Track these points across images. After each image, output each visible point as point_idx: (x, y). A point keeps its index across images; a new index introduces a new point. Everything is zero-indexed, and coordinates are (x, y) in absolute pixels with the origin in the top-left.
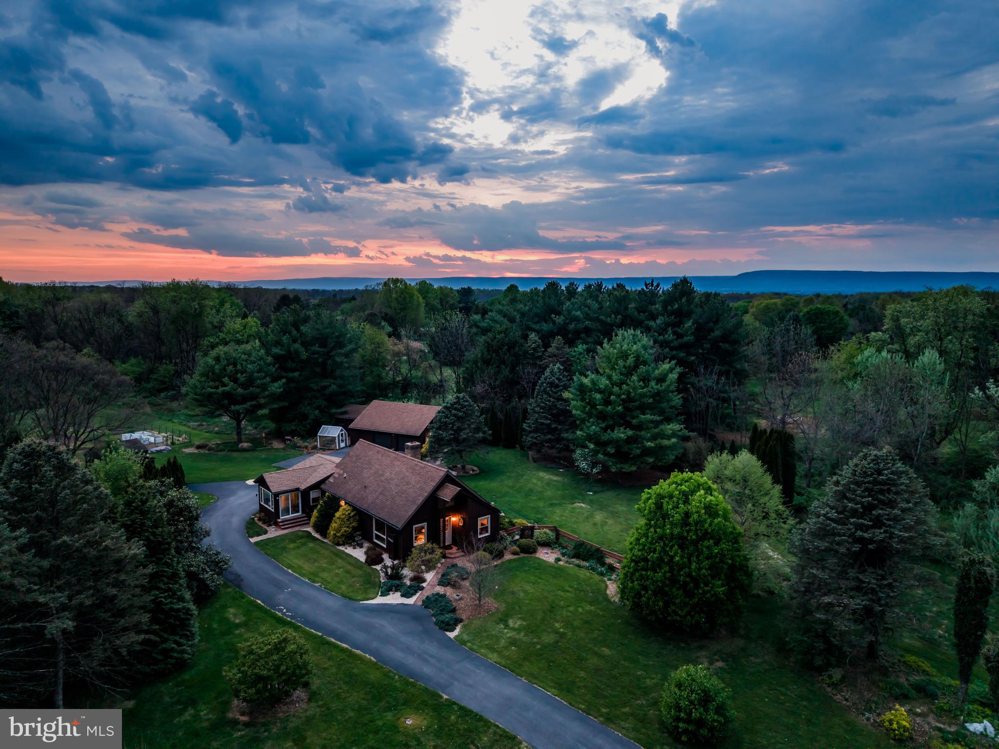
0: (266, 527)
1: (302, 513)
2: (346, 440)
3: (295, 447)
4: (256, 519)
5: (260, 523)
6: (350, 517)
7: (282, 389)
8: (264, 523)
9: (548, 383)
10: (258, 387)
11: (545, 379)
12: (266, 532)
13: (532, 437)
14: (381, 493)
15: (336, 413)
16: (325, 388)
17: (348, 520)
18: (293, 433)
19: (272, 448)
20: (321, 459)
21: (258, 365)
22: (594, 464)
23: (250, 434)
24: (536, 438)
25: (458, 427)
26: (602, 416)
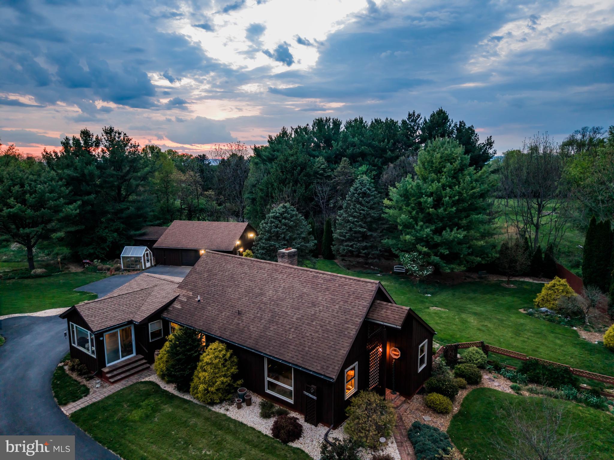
0: (85, 382)
1: (137, 354)
2: (151, 260)
3: (95, 270)
4: (66, 368)
5: (74, 376)
6: (226, 360)
7: (78, 211)
8: (80, 375)
9: (359, 194)
10: (49, 208)
11: (356, 189)
12: (86, 392)
13: (347, 246)
14: (271, 321)
15: (135, 235)
16: (122, 211)
17: (224, 365)
18: (92, 257)
19: (70, 273)
20: (152, 279)
21: (49, 185)
22: (422, 267)
23: (43, 261)
24: (352, 246)
25: (290, 237)
26: (429, 220)
